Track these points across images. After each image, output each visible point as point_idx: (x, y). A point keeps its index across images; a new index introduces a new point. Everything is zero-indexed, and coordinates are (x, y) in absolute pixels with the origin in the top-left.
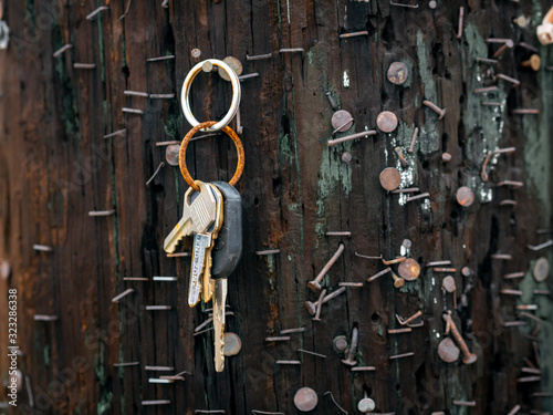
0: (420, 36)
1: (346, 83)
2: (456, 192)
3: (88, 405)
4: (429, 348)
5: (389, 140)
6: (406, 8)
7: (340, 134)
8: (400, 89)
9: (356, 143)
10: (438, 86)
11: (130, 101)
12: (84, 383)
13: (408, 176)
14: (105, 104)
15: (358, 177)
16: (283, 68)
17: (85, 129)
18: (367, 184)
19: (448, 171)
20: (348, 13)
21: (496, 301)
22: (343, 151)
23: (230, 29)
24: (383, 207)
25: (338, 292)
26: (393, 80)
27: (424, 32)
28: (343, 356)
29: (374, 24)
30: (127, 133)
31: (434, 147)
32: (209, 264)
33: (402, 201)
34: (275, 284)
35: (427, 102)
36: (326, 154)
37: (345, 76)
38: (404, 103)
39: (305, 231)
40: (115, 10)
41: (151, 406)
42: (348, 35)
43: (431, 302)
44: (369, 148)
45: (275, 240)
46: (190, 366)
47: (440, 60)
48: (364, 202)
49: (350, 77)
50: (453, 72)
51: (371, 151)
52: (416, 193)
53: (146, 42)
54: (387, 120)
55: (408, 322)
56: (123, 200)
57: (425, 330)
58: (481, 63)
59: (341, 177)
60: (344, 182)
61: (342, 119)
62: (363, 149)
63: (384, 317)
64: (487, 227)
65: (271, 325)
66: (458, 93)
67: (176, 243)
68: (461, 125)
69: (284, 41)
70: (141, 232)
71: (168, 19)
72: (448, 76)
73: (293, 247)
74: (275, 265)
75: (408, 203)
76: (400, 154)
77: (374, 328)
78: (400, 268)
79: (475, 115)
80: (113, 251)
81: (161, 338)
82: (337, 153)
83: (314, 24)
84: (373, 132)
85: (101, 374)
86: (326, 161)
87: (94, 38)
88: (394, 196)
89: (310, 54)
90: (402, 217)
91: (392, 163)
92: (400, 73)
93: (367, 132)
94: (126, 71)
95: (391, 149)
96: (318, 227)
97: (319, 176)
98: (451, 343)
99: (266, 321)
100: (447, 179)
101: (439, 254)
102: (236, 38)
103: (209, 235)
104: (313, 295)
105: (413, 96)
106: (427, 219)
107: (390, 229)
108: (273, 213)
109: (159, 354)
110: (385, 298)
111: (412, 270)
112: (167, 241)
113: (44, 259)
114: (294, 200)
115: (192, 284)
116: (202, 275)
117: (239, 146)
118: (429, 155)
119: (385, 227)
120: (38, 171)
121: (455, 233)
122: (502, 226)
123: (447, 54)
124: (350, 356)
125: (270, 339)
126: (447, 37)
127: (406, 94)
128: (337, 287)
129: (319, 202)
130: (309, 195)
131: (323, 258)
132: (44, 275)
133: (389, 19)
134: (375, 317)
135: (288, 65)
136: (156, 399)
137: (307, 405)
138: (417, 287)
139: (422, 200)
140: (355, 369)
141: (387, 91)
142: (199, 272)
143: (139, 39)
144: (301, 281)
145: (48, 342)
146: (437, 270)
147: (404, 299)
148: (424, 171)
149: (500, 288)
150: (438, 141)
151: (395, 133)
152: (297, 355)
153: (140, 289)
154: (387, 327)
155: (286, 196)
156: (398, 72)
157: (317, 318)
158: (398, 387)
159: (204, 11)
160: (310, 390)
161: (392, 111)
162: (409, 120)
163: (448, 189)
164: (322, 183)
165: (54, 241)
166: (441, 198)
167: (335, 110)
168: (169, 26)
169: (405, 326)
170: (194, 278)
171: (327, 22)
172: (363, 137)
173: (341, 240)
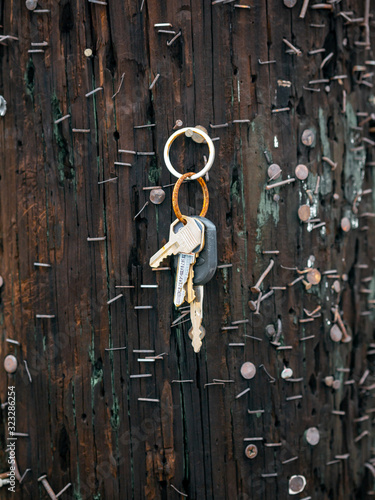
0: (321, 112)
1: (276, 145)
2: (340, 222)
3: (82, 379)
4: (324, 332)
5: (302, 185)
6: (312, 92)
7: (273, 181)
8: (309, 149)
9: (282, 188)
10: (331, 147)
11: (120, 157)
12: (78, 364)
13: (314, 211)
14: (98, 159)
15: (283, 212)
16: (234, 134)
17: (81, 177)
18: (289, 217)
19: (335, 207)
20: (278, 95)
21: (357, 297)
22: (274, 193)
23: (198, 105)
24: (298, 232)
25: (269, 293)
26: (305, 142)
27: (323, 109)
28: (272, 339)
29: (292, 103)
30: (118, 180)
31: (328, 190)
32: (192, 276)
33: (309, 228)
34: (228, 289)
35: (325, 158)
36: (263, 195)
37: (276, 140)
38: (311, 159)
39: (249, 250)
40: (108, 90)
41: (136, 378)
42: (277, 110)
43: (325, 299)
44: (290, 191)
45: (228, 257)
46: (167, 349)
47: (331, 128)
48: (287, 229)
49: (279, 141)
50: (339, 136)
51: (291, 194)
52: (317, 223)
53: (133, 114)
54: (302, 171)
55: (312, 314)
56: (114, 229)
57: (321, 320)
58: (353, 130)
59: (272, 212)
60: (274, 215)
61: (275, 170)
62: (286, 191)
63: (297, 310)
64: (353, 245)
65: (224, 318)
66: (342, 152)
67: (161, 260)
68: (343, 174)
69: (236, 114)
70: (128, 253)
71: (151, 97)
72: (336, 139)
73: (240, 262)
74: (228, 275)
75: (313, 230)
76: (310, 195)
77: (291, 319)
78: (308, 276)
79: (350, 166)
80: (104, 266)
81: (144, 330)
82: (270, 195)
83: (256, 102)
84: (293, 180)
85: (92, 356)
86: (263, 201)
87: (89, 110)
88: (304, 225)
89: (253, 124)
90: (308, 240)
91: (304, 202)
92: (310, 138)
93: (289, 180)
94: (117, 135)
95: (304, 192)
96: (257, 248)
97: (258, 211)
98: (337, 328)
99: (221, 316)
100: (335, 213)
101: (329, 266)
102: (202, 111)
103: (193, 255)
104: (254, 296)
105: (316, 154)
106: (324, 240)
107: (302, 248)
108: (227, 238)
109: (142, 340)
110: (297, 297)
111: (316, 277)
112: (152, 259)
113: (43, 273)
114: (241, 228)
115: (177, 290)
116: (186, 283)
117: (205, 190)
118: (326, 196)
119: (299, 247)
120: (37, 208)
121: (338, 250)
122: (360, 245)
123: (336, 124)
124: (277, 339)
125: (225, 328)
126: (336, 112)
127: (312, 152)
128: (269, 290)
129: (258, 230)
130: (251, 225)
131: (259, 270)
132: (42, 285)
133: (302, 99)
134: (291, 311)
135: (238, 132)
136: (140, 373)
137: (249, 375)
138: (318, 289)
139: (321, 228)
140: (280, 348)
141: (301, 150)
142: (184, 282)
143: (127, 112)
144: (246, 286)
145: (45, 334)
146: (330, 276)
147: (309, 298)
148: (322, 208)
149: (359, 288)
150: (331, 185)
151: (306, 180)
152: (242, 339)
153: (128, 295)
154: (299, 318)
155: (236, 226)
156: (308, 137)
157: (257, 312)
158: (304, 360)
159: (178, 92)
160: (251, 364)
161: (304, 164)
162: (314, 171)
163: (335, 220)
164: (260, 216)
165: (52, 260)
166: (332, 226)
167: (269, 164)
168: (151, 102)
169: (310, 317)
170: (179, 285)
171: (264, 101)
172: (287, 184)
173: (272, 257)
